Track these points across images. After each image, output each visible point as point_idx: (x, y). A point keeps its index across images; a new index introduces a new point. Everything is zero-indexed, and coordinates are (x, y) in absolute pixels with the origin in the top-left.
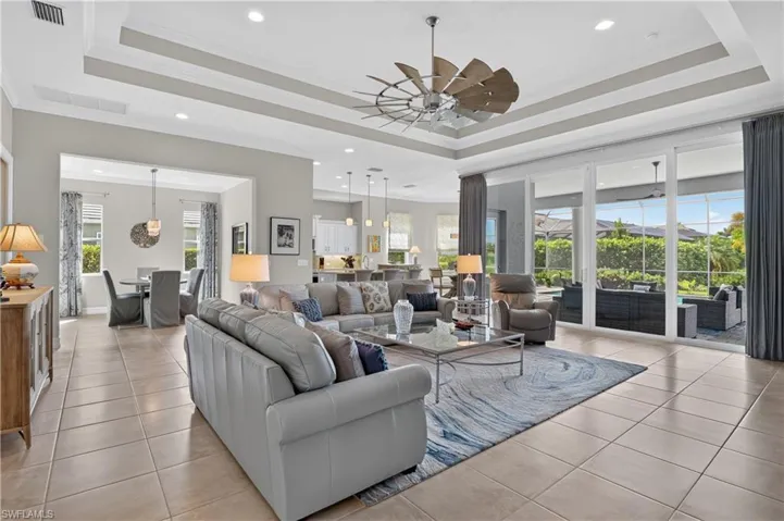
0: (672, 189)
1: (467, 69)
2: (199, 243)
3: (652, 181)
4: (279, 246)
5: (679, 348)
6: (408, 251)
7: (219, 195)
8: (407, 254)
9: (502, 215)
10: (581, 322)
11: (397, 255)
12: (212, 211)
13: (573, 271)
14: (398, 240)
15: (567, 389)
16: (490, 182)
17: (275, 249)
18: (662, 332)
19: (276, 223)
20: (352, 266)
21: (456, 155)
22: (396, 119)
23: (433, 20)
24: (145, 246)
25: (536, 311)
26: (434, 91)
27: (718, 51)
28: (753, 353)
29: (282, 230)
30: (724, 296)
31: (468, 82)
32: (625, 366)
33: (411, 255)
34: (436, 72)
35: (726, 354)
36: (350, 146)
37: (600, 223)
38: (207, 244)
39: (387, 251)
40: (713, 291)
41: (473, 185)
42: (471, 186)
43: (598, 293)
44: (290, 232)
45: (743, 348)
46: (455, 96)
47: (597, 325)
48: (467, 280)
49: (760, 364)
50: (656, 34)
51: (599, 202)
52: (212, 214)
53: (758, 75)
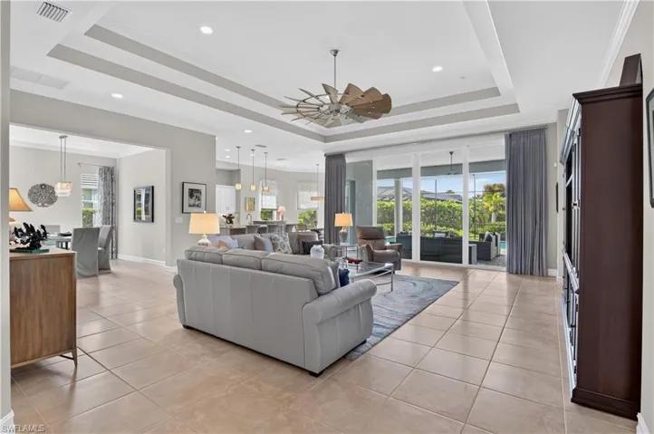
0: (466, 168)
1: (367, 92)
2: (97, 202)
3: (449, 163)
4: (190, 206)
5: (471, 271)
6: (277, 210)
7: (115, 160)
8: (275, 213)
9: (353, 183)
10: (411, 258)
11: (267, 213)
12: (110, 175)
13: (395, 225)
14: (268, 202)
15: (423, 296)
16: (348, 160)
17: (186, 209)
18: (461, 262)
19: (187, 187)
20: (231, 222)
21: (326, 139)
22: (305, 116)
23: (336, 52)
24: (43, 206)
25: (388, 251)
26: (340, 103)
27: (495, 92)
28: (510, 271)
29: (192, 193)
30: (489, 239)
31: (365, 100)
32: (447, 282)
33: (278, 213)
34: (347, 92)
35: (496, 273)
36: (249, 128)
37: (423, 193)
38: (105, 203)
39: (260, 210)
40: (482, 236)
41: (335, 161)
42: (335, 162)
43: (422, 238)
44: (198, 195)
45: (505, 269)
46: (352, 107)
47: (421, 259)
48: (342, 231)
49: (514, 277)
50: (463, 78)
51: (422, 175)
52: (109, 178)
53: (514, 108)
